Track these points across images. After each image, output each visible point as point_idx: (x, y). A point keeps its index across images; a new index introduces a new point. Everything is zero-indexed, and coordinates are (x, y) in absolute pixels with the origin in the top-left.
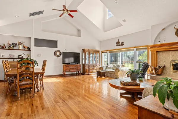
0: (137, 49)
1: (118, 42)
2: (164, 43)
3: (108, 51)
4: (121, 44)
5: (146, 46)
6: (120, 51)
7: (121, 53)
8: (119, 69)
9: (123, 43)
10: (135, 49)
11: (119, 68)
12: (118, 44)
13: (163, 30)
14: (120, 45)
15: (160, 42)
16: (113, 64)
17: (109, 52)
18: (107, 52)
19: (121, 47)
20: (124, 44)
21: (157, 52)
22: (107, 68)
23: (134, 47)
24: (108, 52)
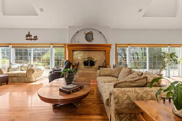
0: (54, 46)
1: (29, 35)
2: (78, 43)
3: (10, 44)
4: (33, 38)
5: (63, 44)
6: (32, 47)
7: (32, 49)
8: (34, 70)
9: (36, 37)
10: (52, 46)
11: (33, 68)
12: (29, 38)
13: (77, 32)
14: (31, 39)
15: (75, 42)
16: (20, 63)
17: (13, 47)
18: (8, 46)
19: (33, 42)
20: (37, 39)
21: (73, 50)
22: (10, 70)
23: (51, 44)
24: (11, 46)
